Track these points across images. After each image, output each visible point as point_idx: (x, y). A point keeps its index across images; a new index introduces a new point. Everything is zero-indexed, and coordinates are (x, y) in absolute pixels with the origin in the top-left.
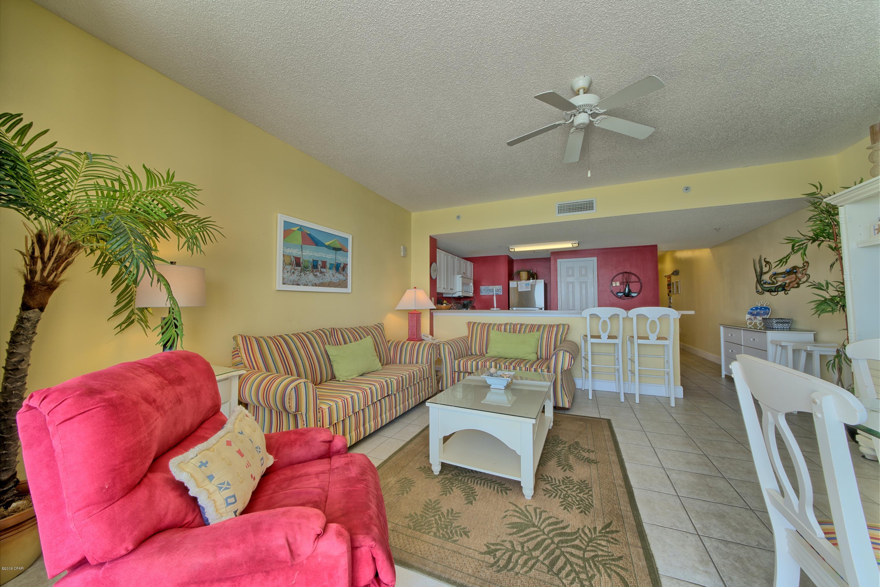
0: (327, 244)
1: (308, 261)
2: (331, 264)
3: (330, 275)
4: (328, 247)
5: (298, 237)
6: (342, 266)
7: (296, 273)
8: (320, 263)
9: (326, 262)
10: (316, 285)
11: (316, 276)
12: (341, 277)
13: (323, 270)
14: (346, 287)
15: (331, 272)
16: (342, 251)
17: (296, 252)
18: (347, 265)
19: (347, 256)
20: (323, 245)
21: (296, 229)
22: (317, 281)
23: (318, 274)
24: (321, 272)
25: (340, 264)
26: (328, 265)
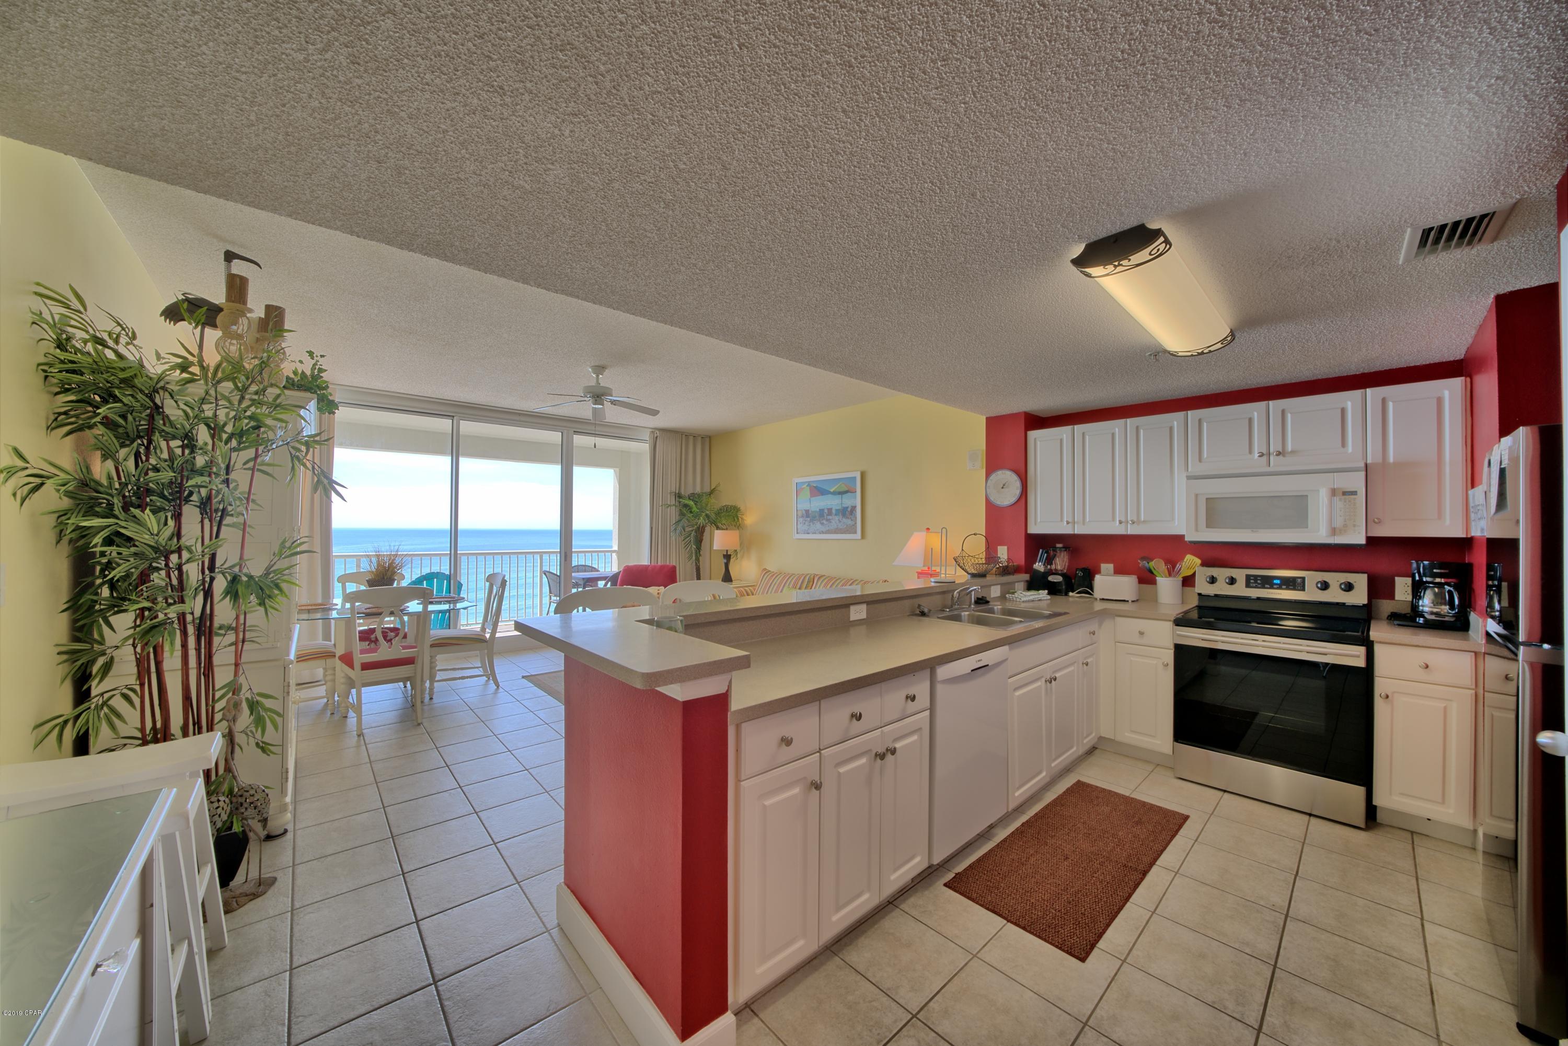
0: (832, 490)
1: (815, 512)
2: (836, 510)
3: (835, 521)
4: (834, 493)
5: (806, 492)
6: (849, 509)
7: (807, 523)
8: (826, 511)
9: (831, 509)
10: (823, 533)
11: (822, 524)
12: (849, 522)
13: (830, 517)
14: (855, 532)
15: (837, 518)
16: (849, 494)
17: (806, 506)
18: (855, 507)
19: (855, 498)
20: (828, 493)
21: (805, 486)
22: (824, 529)
23: (824, 522)
24: (827, 520)
25: (847, 508)
26: (834, 511)
